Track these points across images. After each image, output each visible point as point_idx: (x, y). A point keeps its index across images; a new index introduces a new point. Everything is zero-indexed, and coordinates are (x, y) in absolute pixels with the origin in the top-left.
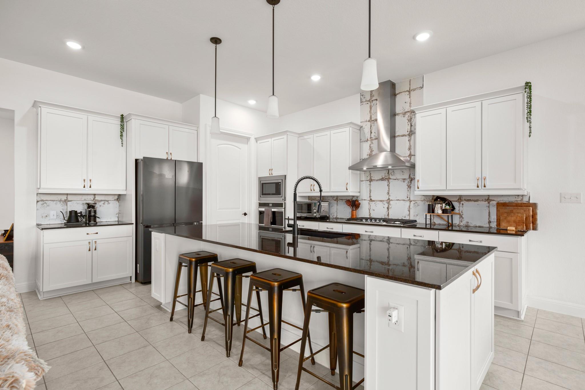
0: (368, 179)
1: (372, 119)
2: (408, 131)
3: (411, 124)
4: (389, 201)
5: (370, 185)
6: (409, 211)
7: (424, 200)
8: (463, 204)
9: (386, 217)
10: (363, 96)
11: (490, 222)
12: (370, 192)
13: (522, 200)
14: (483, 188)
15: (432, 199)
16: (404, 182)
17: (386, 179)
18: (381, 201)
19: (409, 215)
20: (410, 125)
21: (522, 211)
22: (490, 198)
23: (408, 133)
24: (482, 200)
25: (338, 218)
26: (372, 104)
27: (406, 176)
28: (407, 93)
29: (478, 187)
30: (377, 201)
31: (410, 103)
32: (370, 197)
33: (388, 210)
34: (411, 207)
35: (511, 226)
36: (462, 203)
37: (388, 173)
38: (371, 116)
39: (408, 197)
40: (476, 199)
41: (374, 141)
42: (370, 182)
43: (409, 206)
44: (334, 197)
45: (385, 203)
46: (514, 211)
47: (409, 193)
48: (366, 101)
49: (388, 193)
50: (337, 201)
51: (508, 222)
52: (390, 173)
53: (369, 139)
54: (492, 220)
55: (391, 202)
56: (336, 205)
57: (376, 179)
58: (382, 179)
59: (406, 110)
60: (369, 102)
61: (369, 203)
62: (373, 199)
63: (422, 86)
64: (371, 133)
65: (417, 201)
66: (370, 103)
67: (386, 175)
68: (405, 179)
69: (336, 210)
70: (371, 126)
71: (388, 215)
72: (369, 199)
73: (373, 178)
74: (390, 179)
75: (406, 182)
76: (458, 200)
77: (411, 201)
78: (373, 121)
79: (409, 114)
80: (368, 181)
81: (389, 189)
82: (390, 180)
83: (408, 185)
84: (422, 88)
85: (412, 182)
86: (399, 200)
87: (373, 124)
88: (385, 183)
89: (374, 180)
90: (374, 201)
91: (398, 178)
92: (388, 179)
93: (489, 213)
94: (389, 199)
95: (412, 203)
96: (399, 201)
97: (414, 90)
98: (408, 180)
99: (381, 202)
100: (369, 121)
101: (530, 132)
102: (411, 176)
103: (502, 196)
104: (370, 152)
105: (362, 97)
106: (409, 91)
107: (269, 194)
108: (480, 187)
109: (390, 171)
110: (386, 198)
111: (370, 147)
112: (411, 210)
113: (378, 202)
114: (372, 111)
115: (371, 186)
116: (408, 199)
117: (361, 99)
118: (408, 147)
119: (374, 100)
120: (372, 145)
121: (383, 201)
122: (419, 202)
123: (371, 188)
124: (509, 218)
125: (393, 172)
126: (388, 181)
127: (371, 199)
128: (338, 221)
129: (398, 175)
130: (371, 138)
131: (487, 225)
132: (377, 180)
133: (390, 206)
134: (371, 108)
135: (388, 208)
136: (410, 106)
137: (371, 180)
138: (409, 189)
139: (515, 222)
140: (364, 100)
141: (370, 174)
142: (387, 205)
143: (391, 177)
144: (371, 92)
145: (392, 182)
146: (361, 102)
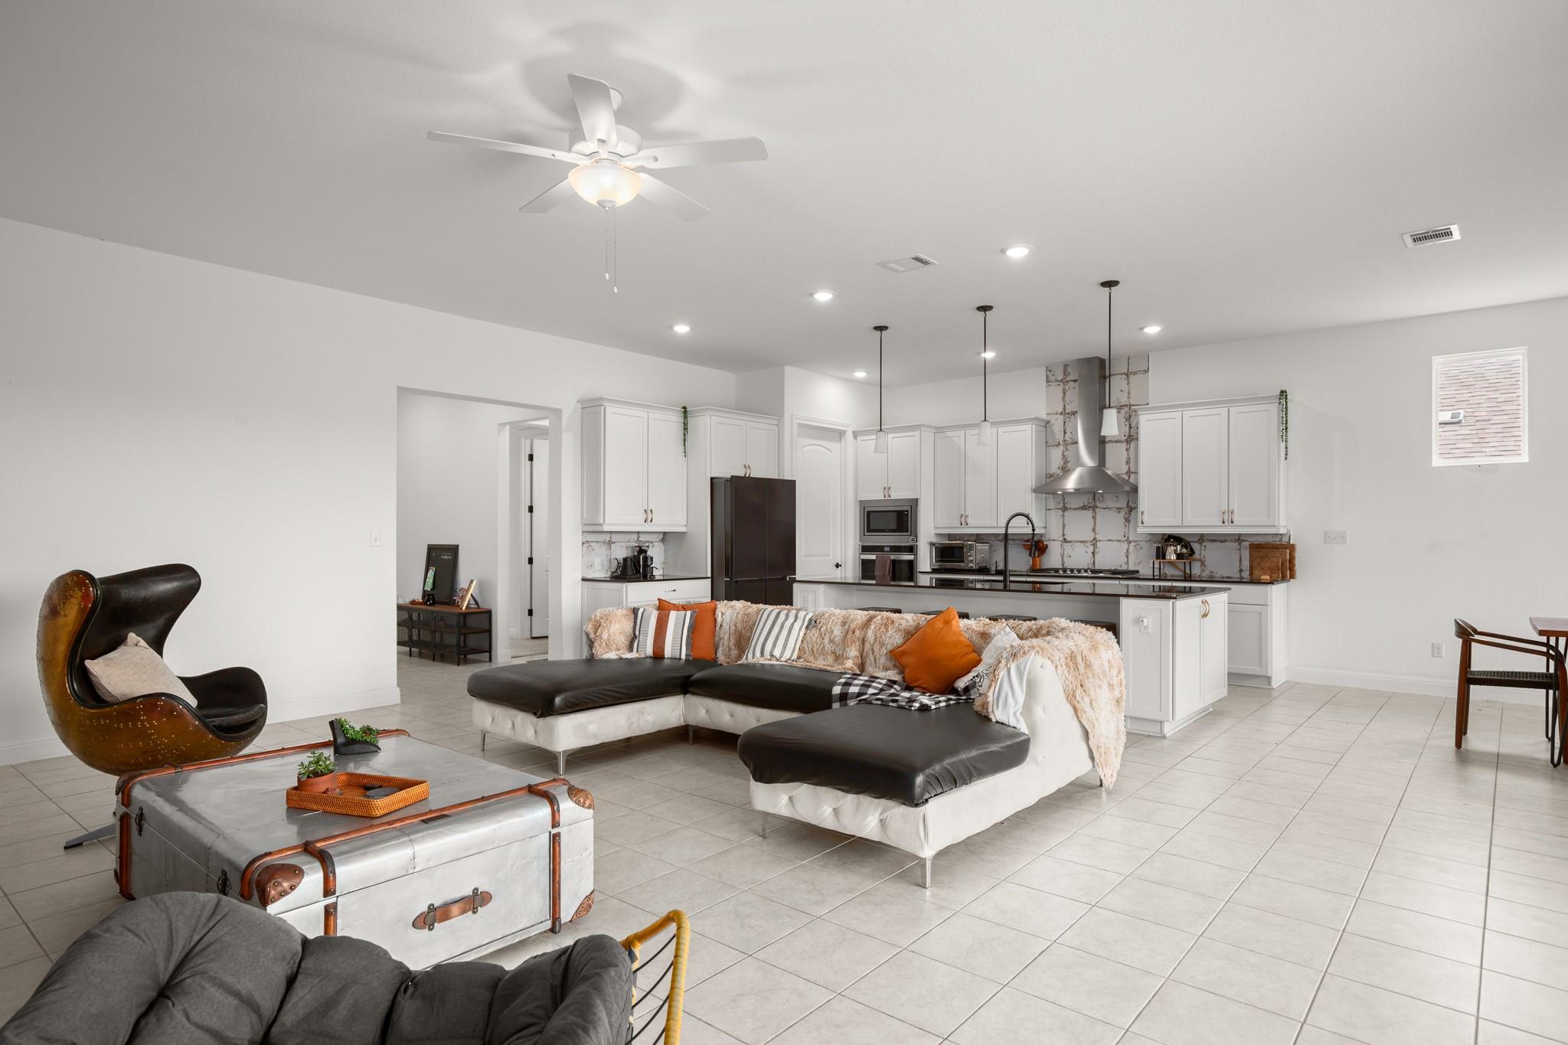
0: (1060, 507)
1: (1067, 411)
2: (1125, 436)
3: (1130, 425)
4: (1094, 542)
5: (1063, 516)
6: (1127, 557)
7: (1150, 540)
8: (1205, 546)
9: (1091, 566)
10: (1050, 371)
11: (1241, 571)
12: (1064, 528)
13: (1281, 540)
14: (1231, 524)
15: (1162, 539)
16: (1119, 512)
17: (1090, 507)
18: (1082, 542)
19: (1127, 563)
20: (1128, 425)
21: (1278, 554)
22: (1242, 538)
23: (1126, 438)
24: (1231, 541)
26: (1067, 387)
27: (1123, 504)
28: (1125, 377)
29: (1224, 523)
30: (1075, 542)
31: (1129, 393)
32: (1063, 535)
33: (1094, 556)
34: (1130, 551)
35: (1265, 574)
36: (1204, 544)
37: (1094, 498)
38: (1065, 406)
39: (1125, 536)
40: (1223, 538)
41: (1069, 447)
42: (1064, 511)
43: (1128, 550)
44: (998, 535)
45: (1088, 544)
46: (1270, 554)
47: (1126, 531)
48: (1057, 381)
49: (1094, 530)
51: (1262, 569)
52: (1096, 498)
53: (1061, 443)
55: (1098, 543)
57: (1074, 507)
58: (1084, 508)
59: (1123, 404)
60: (1061, 383)
61: (1061, 546)
62: (1068, 539)
63: (1146, 369)
64: (1065, 433)
65: (1139, 543)
66: (1064, 384)
67: (1091, 501)
68: (1120, 508)
70: (1065, 422)
71: (1094, 563)
72: (1061, 539)
73: (1068, 506)
74: (1097, 507)
75: (1123, 513)
76: (1199, 540)
77: (1130, 542)
78: (1068, 414)
79: (1126, 409)
80: (1059, 509)
81: (1095, 522)
82: (1097, 510)
83: (1125, 518)
84: (1147, 371)
85: (1132, 513)
86: (1111, 540)
87: (1068, 419)
88: (1089, 514)
89: (1070, 508)
90: (1070, 542)
91: (1109, 507)
92: (1094, 508)
93: (1240, 557)
94: (1095, 539)
95: (1132, 545)
96: (1111, 542)
97: (1135, 373)
98: (1126, 510)
99: (1082, 544)
100: (1061, 413)
101: (1286, 454)
102: (1130, 504)
103: (1257, 534)
104: (1062, 463)
105: (1048, 373)
106: (1127, 375)
107: (884, 531)
108: (1226, 524)
110: (1090, 537)
111: (1063, 455)
112: (1130, 556)
113: (1077, 544)
114: (1067, 398)
115: (1065, 518)
116: (1126, 539)
117: (1047, 376)
118: (1125, 460)
119: (1071, 381)
120: (1066, 453)
121: (1086, 542)
122: (1141, 544)
123: (1065, 522)
124: (1263, 564)
125: (1102, 496)
126: (1094, 510)
127: (1065, 539)
129: (1110, 502)
130: (1065, 441)
131: (1238, 576)
132: (1075, 509)
133: (1097, 550)
134: (1064, 394)
135: (1093, 553)
136: (1129, 397)
137: (1065, 509)
138: (1127, 524)
139: (1269, 569)
140: (1053, 379)
141: (1064, 498)
142: (1091, 549)
143: (1098, 504)
144: (1066, 366)
145: (1100, 513)
146: (1048, 381)
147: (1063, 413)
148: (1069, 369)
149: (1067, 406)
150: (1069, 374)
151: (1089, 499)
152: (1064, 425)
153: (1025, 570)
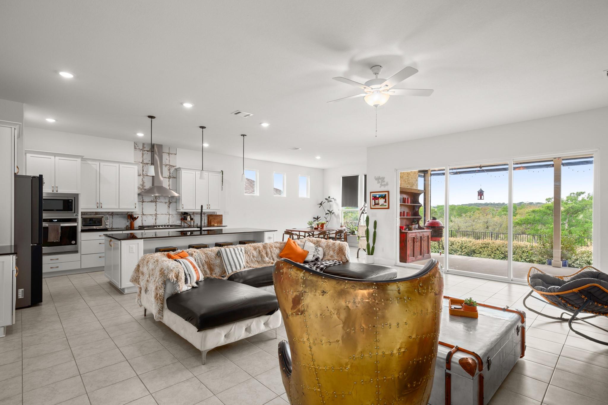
1: (144, 162)
3: (170, 172)
5: (142, 204)
6: (169, 220)
7: (177, 214)
8: (193, 216)
9: (154, 224)
10: (136, 144)
12: (143, 209)
13: (214, 214)
14: (209, 209)
15: (180, 213)
17: (154, 201)
19: (169, 222)
20: (169, 172)
21: (219, 218)
22: (205, 213)
23: (168, 177)
25: (114, 228)
26: (144, 153)
27: (167, 201)
28: (168, 154)
29: (207, 208)
30: (148, 215)
31: (169, 161)
32: (142, 212)
33: (156, 220)
34: (170, 218)
35: (215, 224)
37: (156, 198)
38: (143, 160)
41: (145, 177)
42: (142, 202)
43: (169, 217)
44: (109, 212)
46: (216, 218)
47: (169, 211)
49: (156, 210)
50: (113, 216)
51: (214, 222)
52: (157, 198)
53: (141, 175)
54: (205, 222)
55: (157, 215)
56: (112, 219)
57: (147, 201)
58: (151, 201)
59: (167, 164)
60: (141, 151)
61: (141, 216)
62: (144, 214)
63: (176, 153)
64: (143, 171)
65: (173, 215)
66: (143, 151)
67: (154, 199)
69: (111, 222)
70: (143, 167)
71: (156, 223)
72: (142, 214)
73: (144, 200)
74: (157, 201)
75: (167, 204)
76: (193, 214)
78: (145, 163)
79: (168, 166)
80: (141, 202)
81: (156, 207)
82: (157, 203)
83: (168, 206)
84: (176, 154)
85: (171, 204)
86: (162, 214)
87: (144, 166)
88: (154, 204)
89: (145, 202)
91: (162, 202)
92: (156, 202)
94: (156, 214)
95: (171, 216)
97: (172, 154)
98: (168, 203)
99: (151, 216)
100: (141, 163)
101: (222, 189)
102: (170, 201)
103: (210, 212)
104: (142, 183)
105: (135, 145)
106: (169, 154)
109: (157, 197)
110: (154, 213)
111: (142, 180)
112: (170, 220)
115: (143, 205)
116: (168, 213)
117: (135, 146)
118: (168, 185)
119: (146, 151)
120: (143, 179)
121: (152, 215)
123: (143, 207)
125: (159, 198)
126: (156, 203)
127: (143, 214)
128: (113, 230)
129: (162, 199)
130: (143, 174)
132: (148, 202)
133: (157, 218)
134: (143, 155)
135: (156, 219)
136: (169, 162)
137: (143, 202)
138: (169, 208)
139: (217, 222)
140: (137, 148)
141: (143, 197)
142: (155, 217)
143: (157, 200)
144: (143, 144)
145: (158, 204)
146: (135, 148)
147: (142, 163)
148: (145, 146)
149: (144, 160)
150: (145, 148)
151: (153, 198)
152: (143, 168)
153: (124, 227)
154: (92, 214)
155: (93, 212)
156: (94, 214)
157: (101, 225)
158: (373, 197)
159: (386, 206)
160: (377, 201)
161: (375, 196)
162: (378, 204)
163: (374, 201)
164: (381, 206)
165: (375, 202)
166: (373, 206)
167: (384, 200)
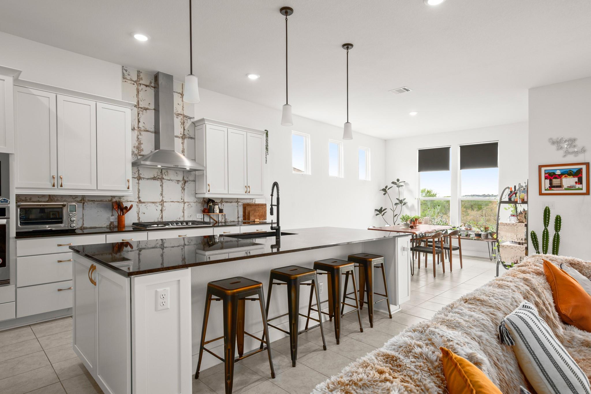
0: (136, 176)
1: (140, 106)
2: (181, 134)
3: (184, 128)
4: (162, 202)
5: (138, 183)
6: (183, 212)
7: (197, 202)
8: (223, 205)
9: (160, 220)
10: (126, 71)
11: (238, 218)
12: (139, 192)
15: (203, 201)
16: (178, 183)
17: (159, 178)
18: (153, 203)
19: (184, 216)
20: (183, 128)
21: (261, 209)
22: (239, 201)
23: (182, 135)
24: (234, 202)
25: (86, 228)
26: (140, 88)
27: (180, 178)
28: (181, 96)
30: (148, 202)
31: (183, 107)
32: (139, 197)
33: (162, 212)
35: (256, 218)
36: (223, 204)
37: (161, 172)
38: (138, 101)
39: (182, 199)
40: (231, 201)
42: (139, 180)
43: (184, 208)
44: (76, 197)
45: (158, 204)
47: (183, 196)
48: (131, 80)
49: (162, 194)
50: (84, 203)
51: (255, 216)
52: (163, 172)
53: (136, 128)
54: (239, 216)
55: (165, 204)
56: (82, 209)
57: (147, 177)
58: (154, 178)
59: (179, 112)
60: (135, 84)
61: (137, 206)
62: (142, 200)
64: (139, 122)
65: (190, 203)
66: (138, 85)
67: (159, 174)
68: (179, 181)
69: (82, 217)
70: (138, 114)
71: (162, 218)
72: (137, 200)
73: (142, 176)
74: (163, 179)
75: (180, 183)
76: (221, 201)
77: (185, 203)
78: (141, 108)
79: (182, 117)
80: (135, 178)
81: (162, 189)
82: (164, 181)
83: (182, 187)
85: (186, 184)
86: (173, 201)
87: (141, 112)
88: (158, 183)
89: (144, 178)
90: (144, 203)
91: (172, 179)
92: (162, 179)
93: (238, 211)
94: (162, 200)
95: (186, 204)
96: (173, 203)
98: (182, 182)
100: (135, 106)
102: (185, 178)
103: (244, 199)
104: (137, 144)
105: (124, 71)
109: (164, 171)
110: (159, 199)
111: (138, 138)
112: (185, 212)
113: (149, 204)
114: (140, 96)
115: (140, 185)
116: (183, 200)
117: (123, 74)
118: (181, 149)
119: (143, 84)
120: (140, 137)
121: (156, 203)
122: (192, 204)
123: (140, 188)
124: (255, 214)
125: (167, 172)
126: (161, 181)
127: (140, 201)
128: (85, 231)
129: (172, 176)
130: (139, 127)
131: (237, 220)
132: (148, 179)
133: (164, 208)
134: (138, 92)
135: (161, 210)
136: (183, 110)
137: (139, 178)
138: (183, 191)
139: (259, 216)
140: (128, 77)
141: (139, 170)
142: (160, 207)
143: (164, 177)
144: (139, 72)
145: (166, 183)
146: (124, 78)
147: (137, 106)
148: (142, 75)
149: (140, 102)
150: (142, 79)
151: (157, 173)
152: (138, 116)
153: (105, 226)
154: (40, 200)
155: (43, 196)
156: (47, 199)
157: (61, 222)
158: (545, 174)
159: (582, 189)
160: (556, 182)
161: (551, 172)
162: (560, 186)
163: (548, 181)
164: (566, 189)
165: (551, 183)
166: (546, 190)
167: (576, 179)
